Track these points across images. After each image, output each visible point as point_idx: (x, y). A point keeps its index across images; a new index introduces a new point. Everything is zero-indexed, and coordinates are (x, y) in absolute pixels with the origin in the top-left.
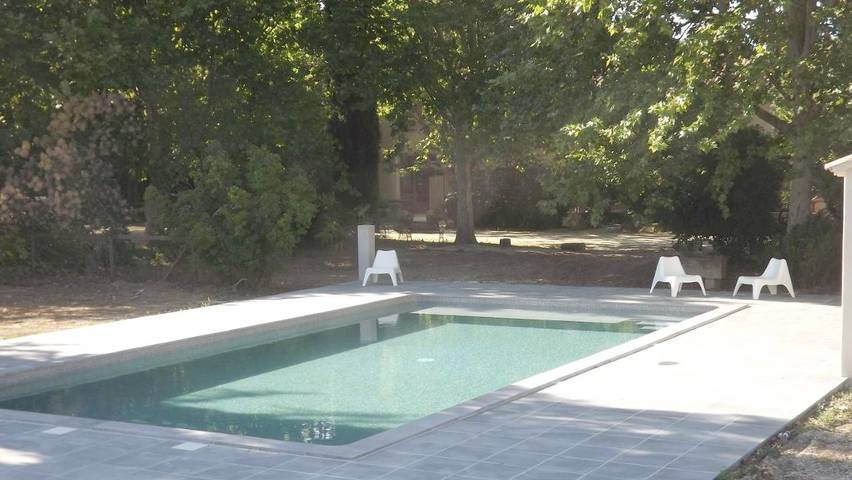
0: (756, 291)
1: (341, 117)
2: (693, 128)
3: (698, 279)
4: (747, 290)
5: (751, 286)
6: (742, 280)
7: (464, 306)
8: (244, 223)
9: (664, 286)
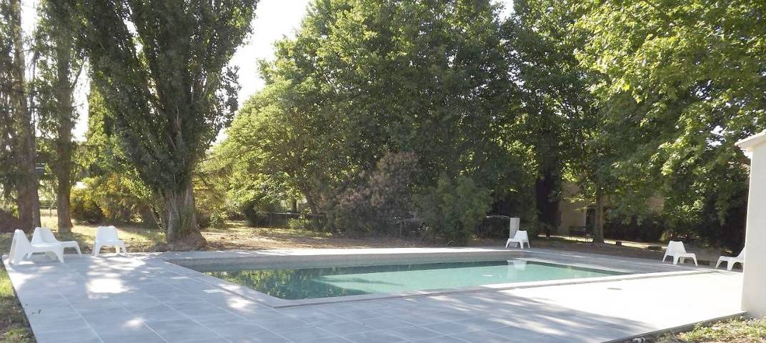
0: (730, 265)
1: (542, 178)
2: (691, 161)
3: (693, 256)
4: (724, 265)
5: (727, 262)
6: (722, 258)
7: (553, 259)
8: (451, 212)
9: (670, 259)
